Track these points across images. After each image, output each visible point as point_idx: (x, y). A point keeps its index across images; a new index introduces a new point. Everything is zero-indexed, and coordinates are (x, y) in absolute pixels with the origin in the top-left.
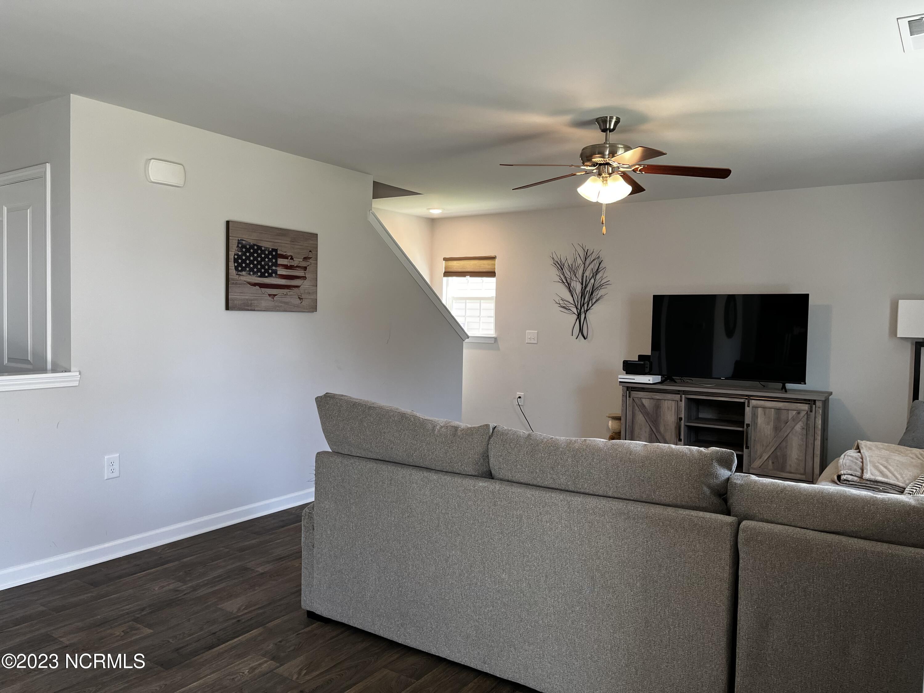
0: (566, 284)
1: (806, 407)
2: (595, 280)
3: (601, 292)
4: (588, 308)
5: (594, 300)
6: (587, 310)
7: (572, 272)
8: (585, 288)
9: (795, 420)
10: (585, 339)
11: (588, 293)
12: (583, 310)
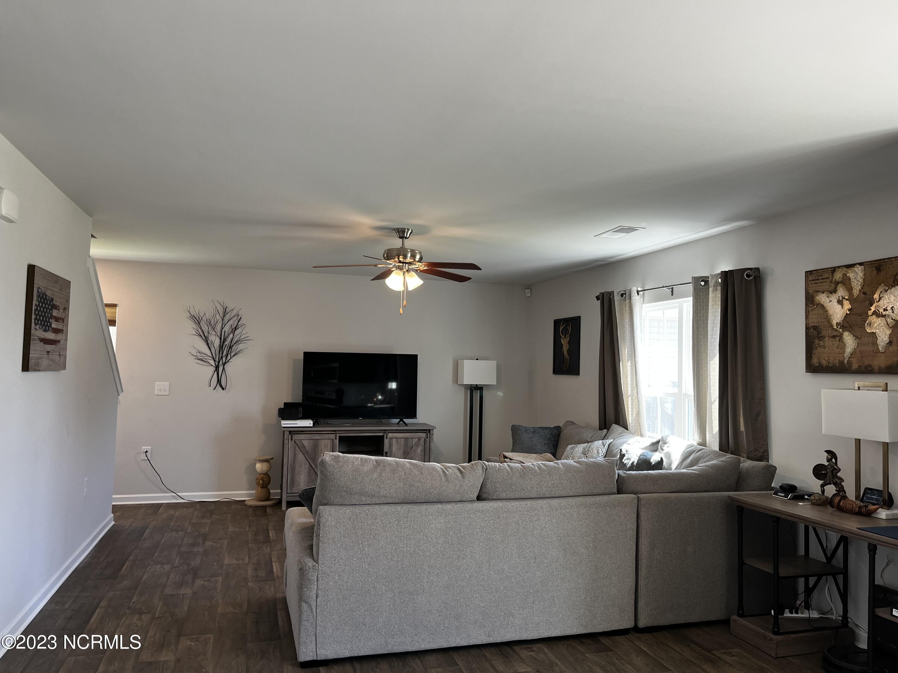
0: (203, 337)
1: (423, 435)
2: (234, 335)
3: (241, 346)
4: (226, 362)
5: (233, 354)
6: (225, 363)
7: (210, 327)
8: (224, 342)
9: (417, 445)
10: (223, 389)
11: (227, 346)
12: (221, 363)
